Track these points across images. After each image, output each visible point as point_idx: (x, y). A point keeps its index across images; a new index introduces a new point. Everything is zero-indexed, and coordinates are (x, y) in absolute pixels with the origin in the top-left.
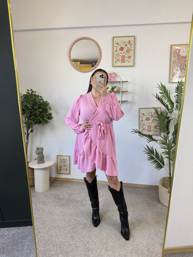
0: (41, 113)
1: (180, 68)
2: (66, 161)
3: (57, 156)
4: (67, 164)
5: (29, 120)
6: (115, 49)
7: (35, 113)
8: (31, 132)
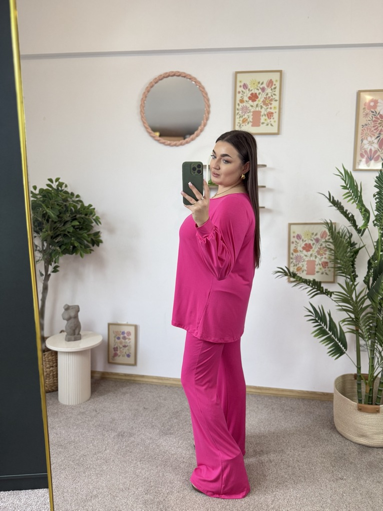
1: (378, 139)
2: (127, 337)
3: (109, 325)
4: (130, 342)
5: (51, 246)
6: (239, 96)
7: (64, 231)
8: (53, 272)
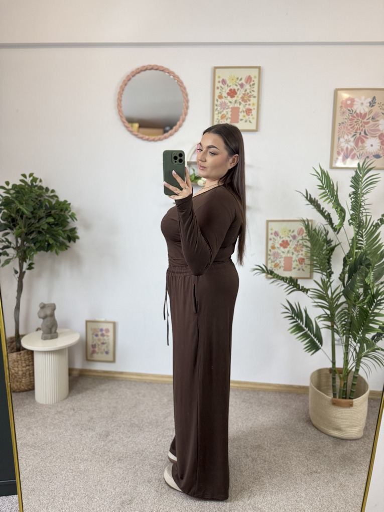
0: (53, 226)
1: (355, 137)
2: (105, 334)
3: (87, 322)
4: (108, 339)
5: (25, 243)
6: (217, 92)
7: (39, 227)
8: (28, 269)
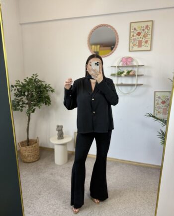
3: (75, 133)
6: (132, 34)
